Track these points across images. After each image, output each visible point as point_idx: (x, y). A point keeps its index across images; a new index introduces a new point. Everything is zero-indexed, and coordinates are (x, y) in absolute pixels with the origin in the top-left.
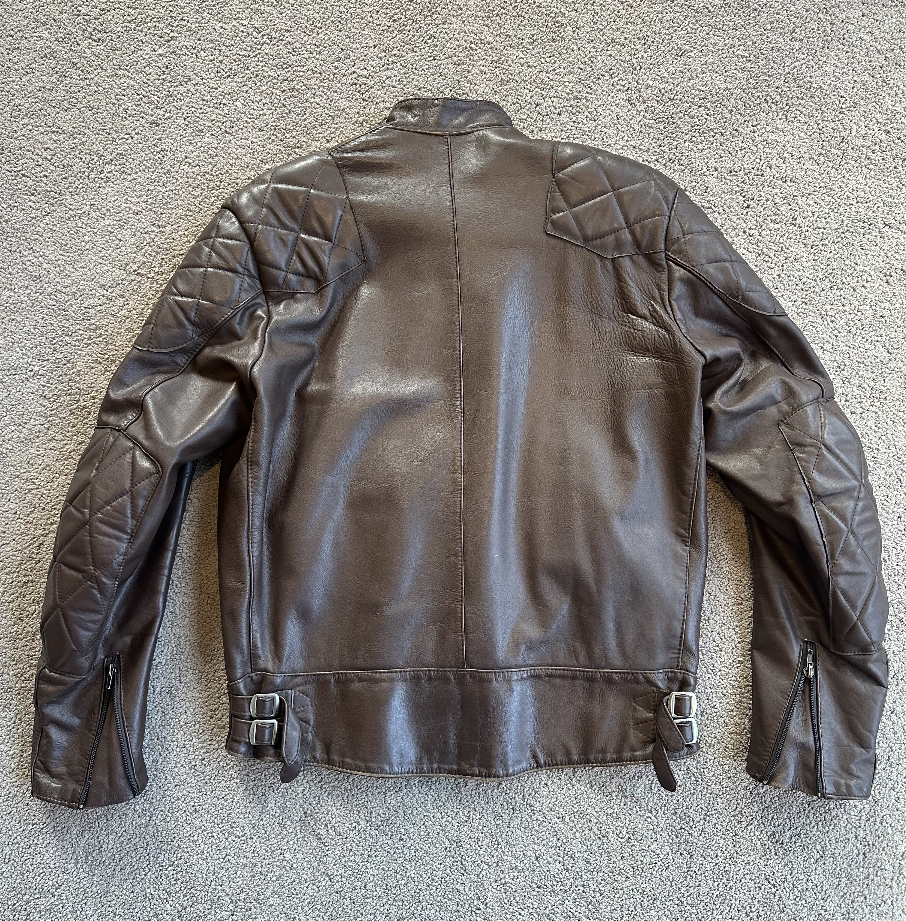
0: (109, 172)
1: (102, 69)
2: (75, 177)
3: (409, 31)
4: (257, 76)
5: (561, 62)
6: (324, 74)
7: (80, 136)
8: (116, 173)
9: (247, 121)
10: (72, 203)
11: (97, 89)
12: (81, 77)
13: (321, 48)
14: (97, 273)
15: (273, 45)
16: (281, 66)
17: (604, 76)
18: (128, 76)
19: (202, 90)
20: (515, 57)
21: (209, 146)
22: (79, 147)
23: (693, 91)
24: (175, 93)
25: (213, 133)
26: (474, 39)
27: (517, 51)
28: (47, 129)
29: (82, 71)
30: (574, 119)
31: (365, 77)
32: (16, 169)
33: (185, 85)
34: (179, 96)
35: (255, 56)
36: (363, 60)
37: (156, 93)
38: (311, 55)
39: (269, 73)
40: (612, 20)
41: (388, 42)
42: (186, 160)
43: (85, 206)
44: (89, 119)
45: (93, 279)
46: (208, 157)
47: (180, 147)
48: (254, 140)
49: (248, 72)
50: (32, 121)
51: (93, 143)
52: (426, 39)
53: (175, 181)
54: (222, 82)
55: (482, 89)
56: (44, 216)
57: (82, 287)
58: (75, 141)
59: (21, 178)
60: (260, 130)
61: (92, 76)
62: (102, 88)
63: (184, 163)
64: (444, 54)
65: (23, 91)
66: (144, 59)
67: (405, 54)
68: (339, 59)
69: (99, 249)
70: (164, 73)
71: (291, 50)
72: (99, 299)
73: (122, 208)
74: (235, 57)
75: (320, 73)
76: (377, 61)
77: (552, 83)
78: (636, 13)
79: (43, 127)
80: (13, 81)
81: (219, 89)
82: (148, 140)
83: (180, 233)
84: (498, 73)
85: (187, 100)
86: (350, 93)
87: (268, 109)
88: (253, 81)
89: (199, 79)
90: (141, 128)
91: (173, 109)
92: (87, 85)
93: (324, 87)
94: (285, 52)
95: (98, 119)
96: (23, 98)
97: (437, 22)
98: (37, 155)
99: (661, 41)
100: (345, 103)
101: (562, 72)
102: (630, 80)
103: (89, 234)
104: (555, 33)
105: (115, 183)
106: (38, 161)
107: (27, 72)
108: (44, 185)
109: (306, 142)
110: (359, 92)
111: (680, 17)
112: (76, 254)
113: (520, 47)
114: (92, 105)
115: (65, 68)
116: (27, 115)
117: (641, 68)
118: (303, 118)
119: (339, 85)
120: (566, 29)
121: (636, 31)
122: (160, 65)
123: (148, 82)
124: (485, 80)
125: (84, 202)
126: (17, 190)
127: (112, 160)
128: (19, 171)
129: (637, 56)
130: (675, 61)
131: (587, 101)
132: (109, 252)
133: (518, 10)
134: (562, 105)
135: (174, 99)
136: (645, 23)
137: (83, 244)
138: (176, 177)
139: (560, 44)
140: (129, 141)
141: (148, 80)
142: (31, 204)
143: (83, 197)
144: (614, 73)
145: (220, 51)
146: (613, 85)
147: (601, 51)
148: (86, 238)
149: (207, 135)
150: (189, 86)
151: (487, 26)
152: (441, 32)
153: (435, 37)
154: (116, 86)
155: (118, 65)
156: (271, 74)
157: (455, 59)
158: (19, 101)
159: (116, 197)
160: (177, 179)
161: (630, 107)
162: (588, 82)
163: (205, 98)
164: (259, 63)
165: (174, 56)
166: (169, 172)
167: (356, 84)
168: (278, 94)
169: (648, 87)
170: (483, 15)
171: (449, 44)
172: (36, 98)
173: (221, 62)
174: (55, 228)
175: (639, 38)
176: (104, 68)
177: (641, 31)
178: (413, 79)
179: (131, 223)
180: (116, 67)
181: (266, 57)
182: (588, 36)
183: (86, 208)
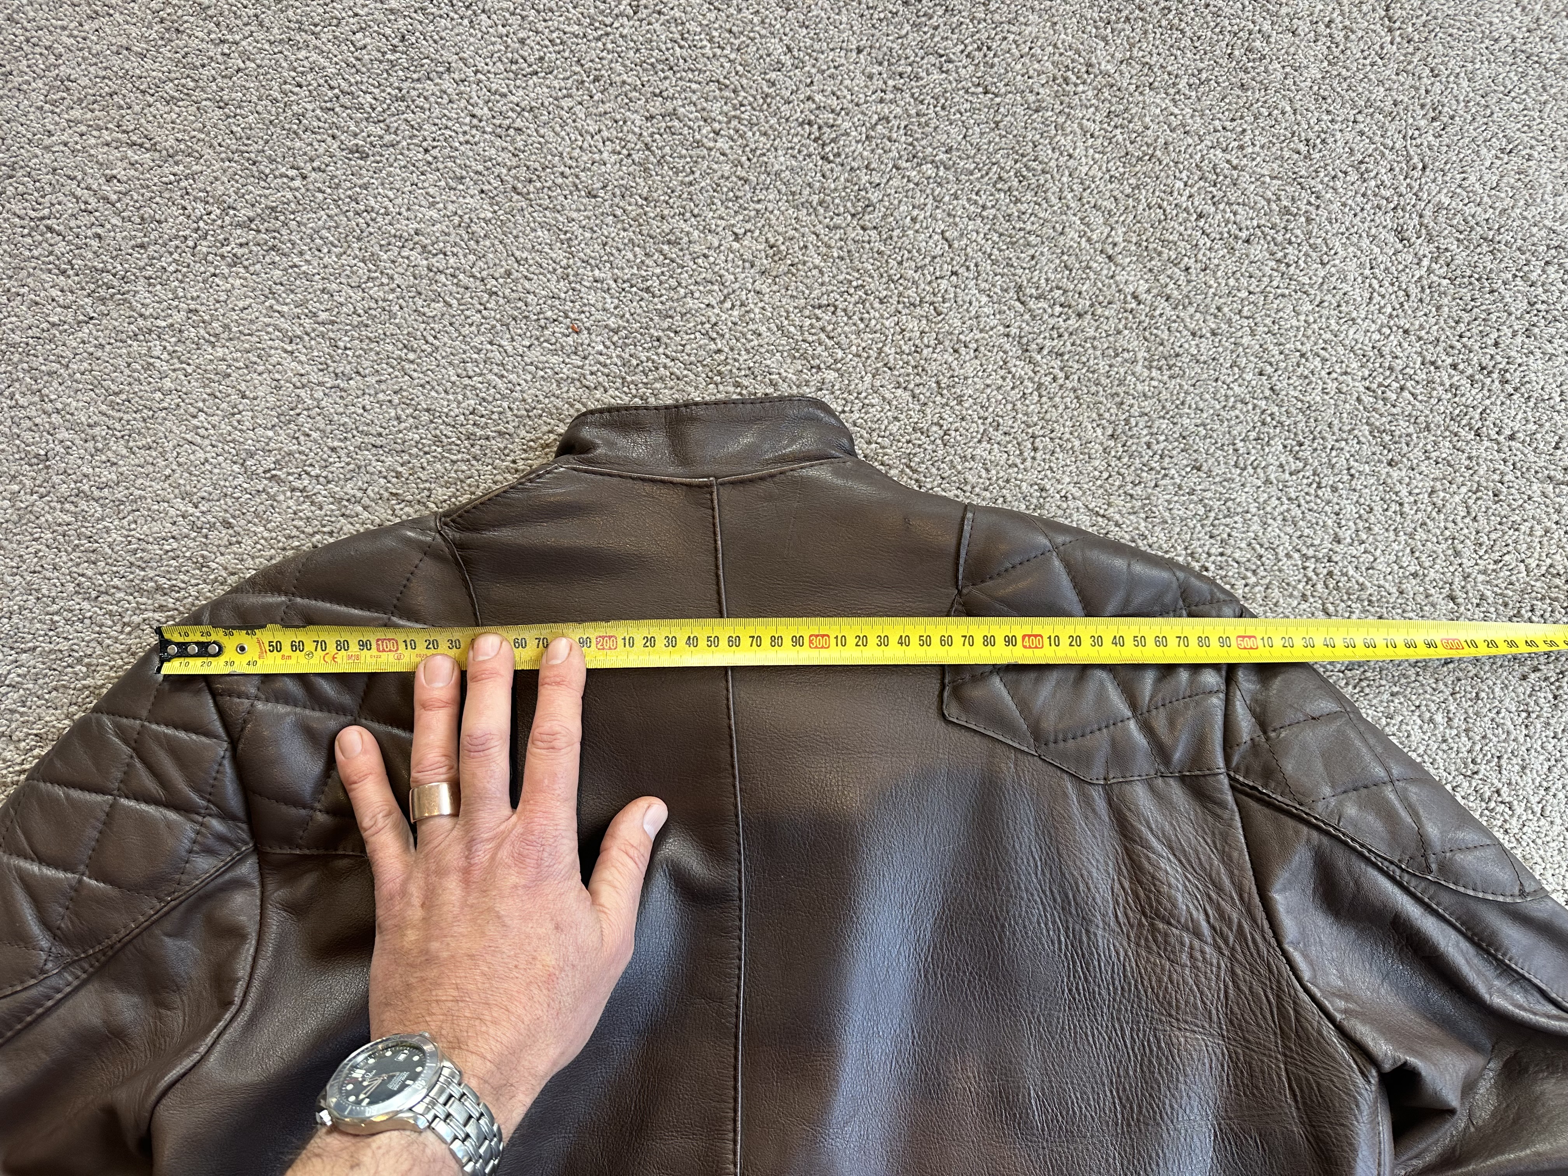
0: (241, 245)
1: (261, 24)
2: (165, 245)
3: (936, 28)
4: (596, 79)
5: (1257, 133)
6: (743, 94)
7: (188, 160)
8: (254, 249)
9: (562, 173)
10: (148, 301)
11: (242, 65)
12: (213, 36)
13: (743, 38)
14: (179, 465)
15: (641, 20)
16: (652, 65)
17: (1346, 173)
18: (316, 47)
19: (474, 94)
20: (1158, 111)
21: (473, 216)
22: (183, 184)
23: (1535, 230)
24: (414, 93)
25: (485, 188)
26: (1073, 61)
27: (1163, 99)
28: (119, 135)
29: (218, 25)
30: (1280, 255)
31: (833, 111)
32: (33, 214)
33: (438, 81)
34: (420, 101)
35: (598, 39)
36: (832, 76)
37: (372, 89)
38: (718, 52)
39: (625, 77)
40: (1368, 62)
41: (889, 44)
42: (416, 238)
43: (175, 312)
44: (215, 126)
45: (168, 477)
46: (466, 237)
47: (408, 209)
48: (575, 215)
49: (578, 69)
50: (89, 115)
51: (216, 179)
52: (970, 48)
53: (385, 280)
54: (518, 82)
55: (1085, 169)
56: (79, 322)
57: (137, 493)
58: (176, 169)
59: (41, 235)
60: (591, 195)
61: (237, 38)
62: (253, 65)
63: (410, 244)
64: (1006, 85)
65: (80, 50)
66: (356, 15)
67: (924, 74)
68: (779, 66)
69: (192, 410)
70: (394, 49)
71: (677, 36)
72: (174, 523)
73: (259, 325)
74: (555, 35)
75: (734, 91)
76: (861, 80)
77: (1235, 173)
78: (1419, 54)
79: (112, 131)
80: (64, 28)
81: (512, 98)
82: (338, 186)
83: (381, 396)
84: (1120, 138)
85: (437, 112)
86: (795, 140)
87: (614, 152)
88: (588, 89)
89: (470, 72)
90: (327, 159)
91: (404, 126)
92: (223, 54)
93: (740, 120)
94: (663, 37)
95: (235, 129)
96: (79, 65)
97: (997, 17)
98: (88, 188)
99: (1469, 118)
100: (782, 159)
101: (1258, 154)
102: (1403, 189)
103: (174, 375)
104: (1246, 72)
105: (252, 269)
106: (86, 203)
107: (96, 12)
108: (90, 255)
109: (688, 233)
110: (816, 140)
111: (1512, 74)
112: (138, 416)
113: (1172, 91)
114: (226, 98)
115: (180, 13)
116: (80, 101)
117: (1424, 168)
118: (687, 179)
119: (773, 121)
120: (1270, 67)
121: (1417, 89)
122: (388, 31)
123: (357, 63)
124: (1091, 151)
125: (176, 303)
126: (28, 259)
127: (251, 220)
128: (43, 218)
129: (1419, 141)
130: (1499, 162)
131: (1309, 221)
132: (215, 420)
133: (1170, 16)
134: (1255, 223)
135: (408, 107)
136: (1437, 76)
137: (158, 395)
138: (390, 272)
139: (1257, 96)
140: (297, 183)
141: (357, 59)
142: (55, 293)
143: (174, 291)
144: (1367, 171)
145: (523, 18)
146: (1363, 195)
147: (1342, 123)
148: (168, 384)
149: (471, 192)
150: (447, 84)
151: (1104, 39)
152: (1005, 38)
153: (989, 48)
154: (284, 64)
155: (297, 22)
156: (629, 80)
157: (1031, 98)
158: (69, 71)
159: (248, 301)
160: (392, 278)
161: (1400, 246)
162: (1313, 183)
163: (477, 111)
164: (604, 54)
165: (421, 17)
166: (374, 258)
167: (810, 124)
168: (638, 123)
169: (1439, 207)
170: (1096, 15)
171: (1019, 66)
172: (106, 68)
173: (522, 41)
174: (99, 353)
175: (1423, 106)
176: (267, 23)
177: (1427, 92)
178: (936, 128)
179: (273, 360)
180: (292, 25)
181: (621, 42)
182: (1316, 88)
183: (178, 318)
